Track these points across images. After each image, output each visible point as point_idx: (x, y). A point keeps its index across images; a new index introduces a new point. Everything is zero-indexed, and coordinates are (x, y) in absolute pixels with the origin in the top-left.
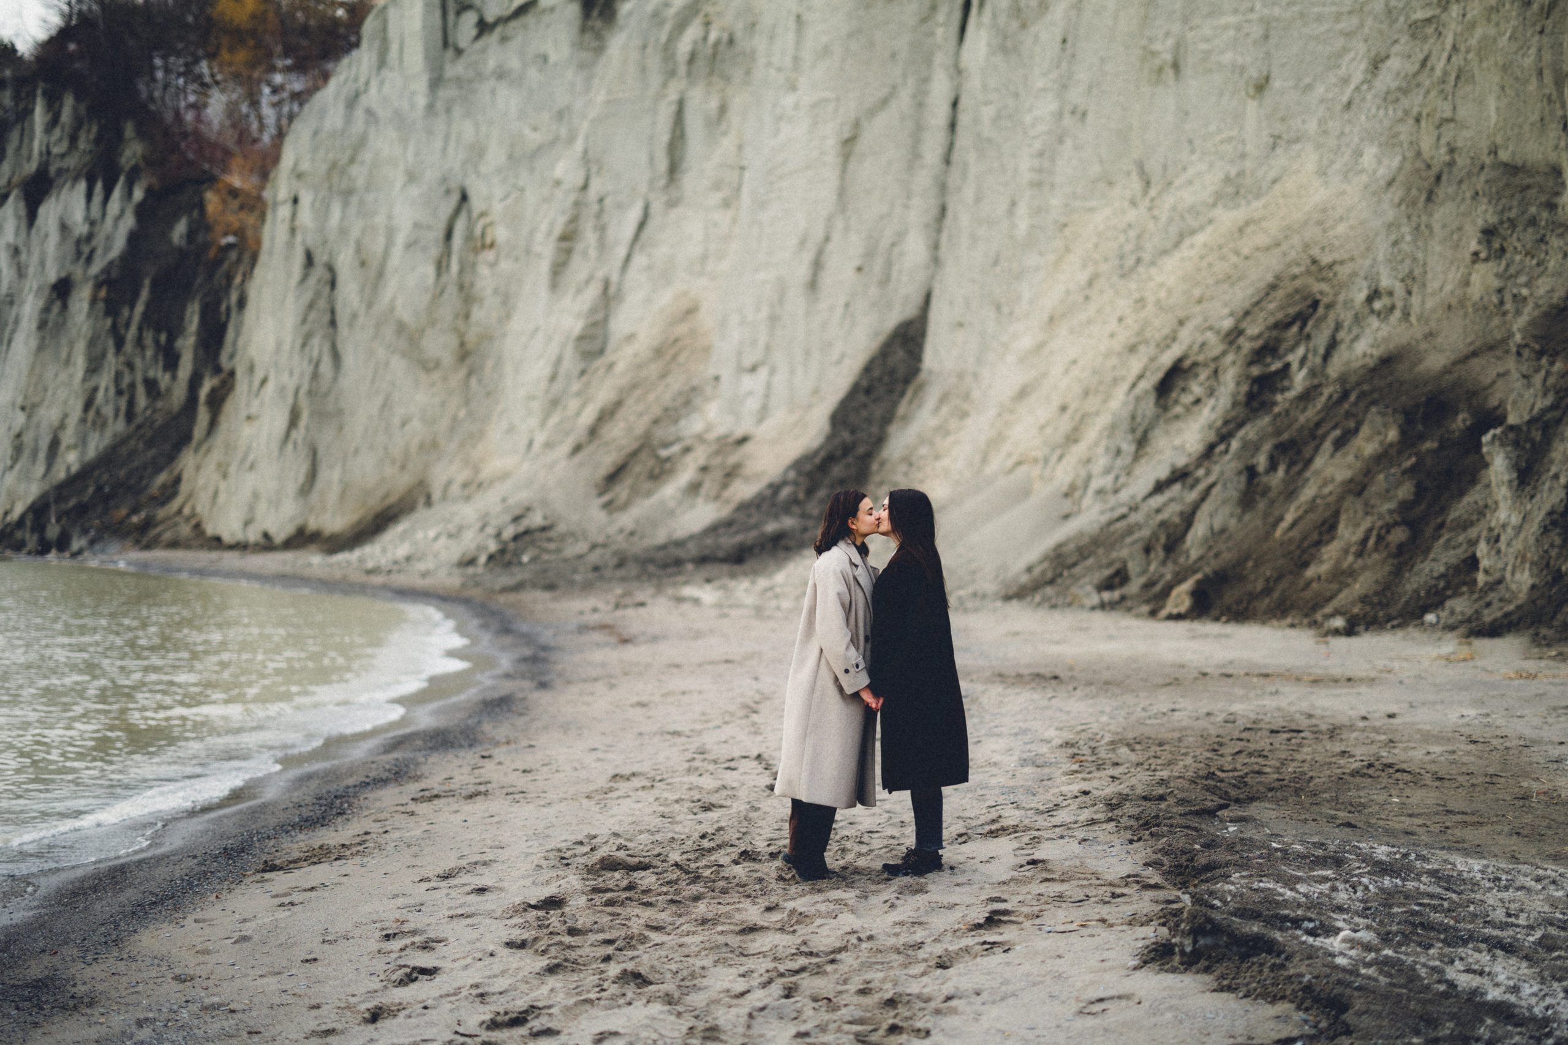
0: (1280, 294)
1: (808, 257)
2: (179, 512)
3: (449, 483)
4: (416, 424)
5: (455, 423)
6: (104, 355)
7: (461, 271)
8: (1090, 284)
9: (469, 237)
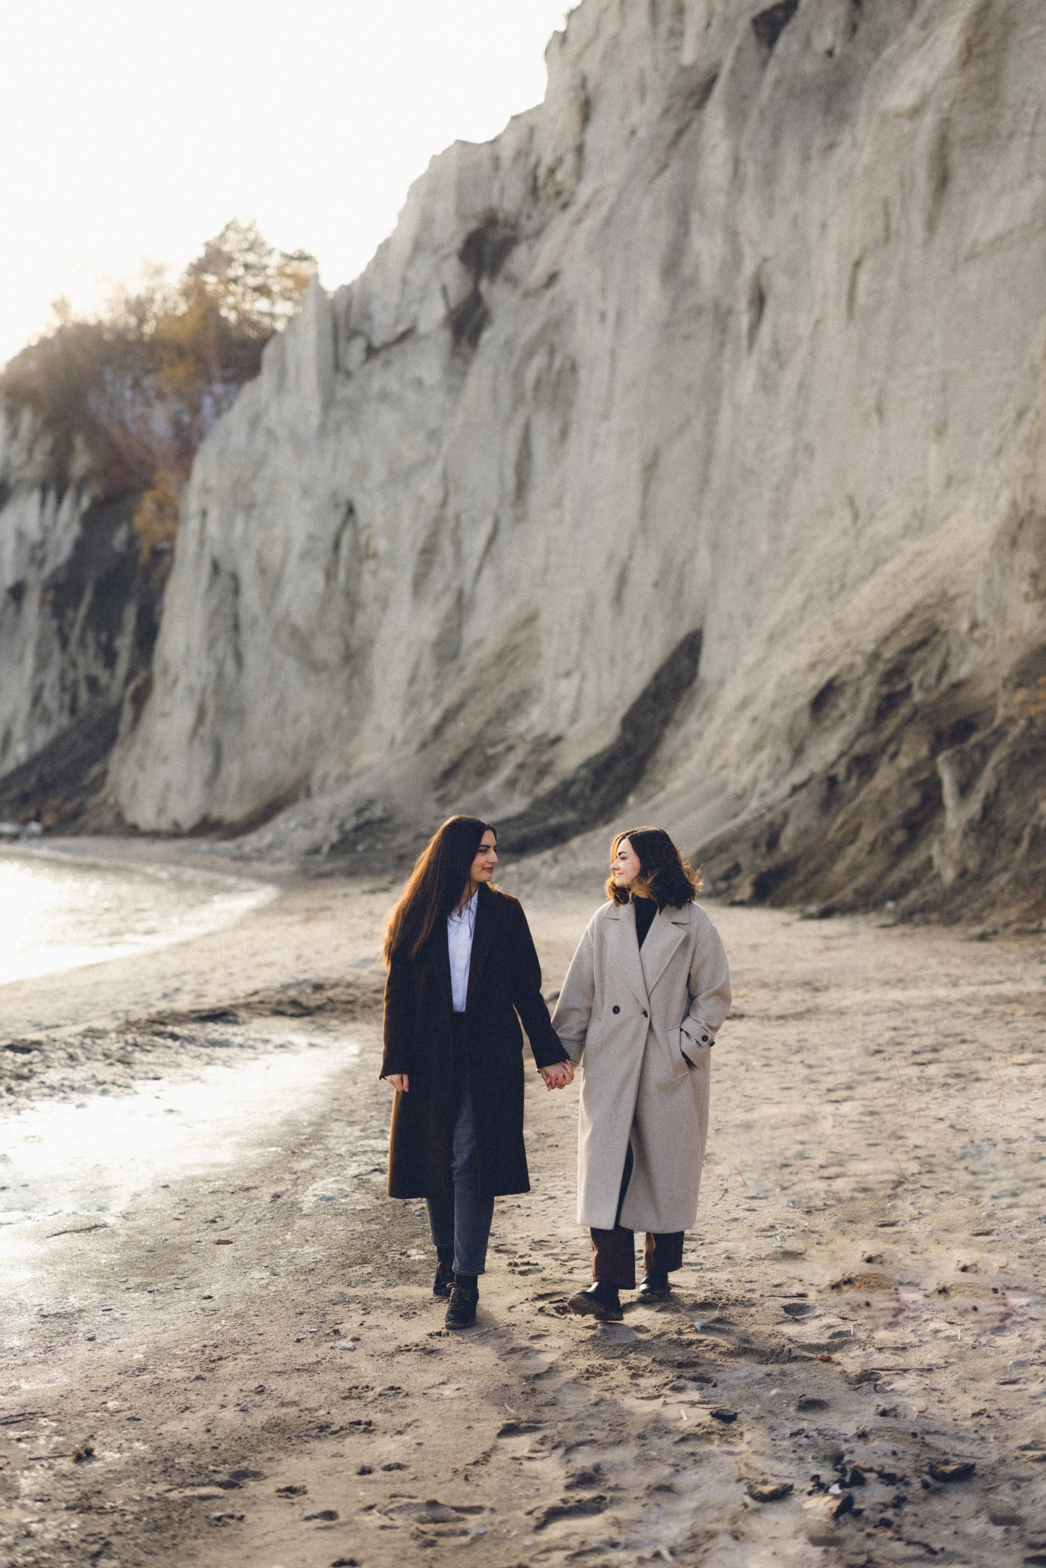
0: (915, 622)
1: (615, 571)
2: (104, 802)
3: (326, 777)
4: (306, 720)
5: (338, 722)
6: (50, 654)
7: (348, 579)
8: (805, 606)
9: (355, 548)
